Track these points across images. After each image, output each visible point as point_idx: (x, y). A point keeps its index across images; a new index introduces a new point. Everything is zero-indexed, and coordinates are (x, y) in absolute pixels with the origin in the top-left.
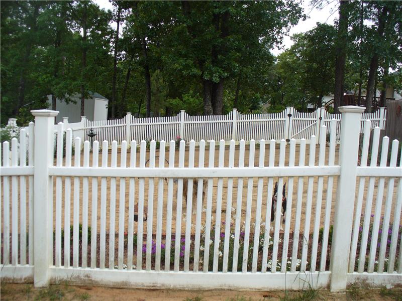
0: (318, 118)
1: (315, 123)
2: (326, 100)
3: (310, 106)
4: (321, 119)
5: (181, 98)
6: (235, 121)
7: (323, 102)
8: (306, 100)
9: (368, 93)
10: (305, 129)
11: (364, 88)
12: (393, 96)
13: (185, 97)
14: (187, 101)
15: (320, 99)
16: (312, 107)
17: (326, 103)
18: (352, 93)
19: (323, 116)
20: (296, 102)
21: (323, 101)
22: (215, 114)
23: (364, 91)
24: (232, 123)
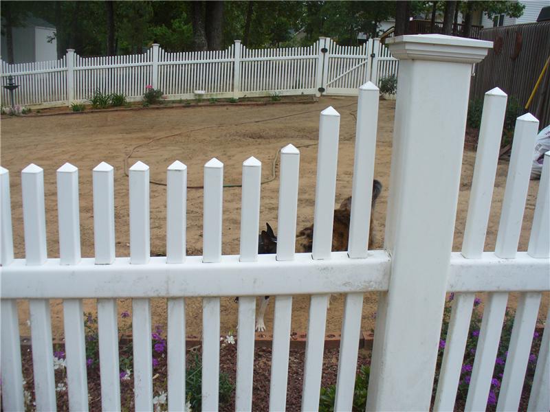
0: (369, 55)
1: (363, 62)
2: (385, 27)
3: (361, 36)
4: (373, 56)
5: (169, 26)
6: (238, 59)
7: (381, 31)
8: (356, 27)
9: (446, 18)
10: (348, 71)
11: (440, 10)
12: (481, 22)
13: (176, 24)
14: (178, 29)
15: (376, 26)
16: (365, 37)
17: (384, 32)
18: (421, 18)
19: (376, 52)
20: (341, 30)
21: (381, 29)
22: (210, 48)
23: (440, 14)
24: (234, 62)
